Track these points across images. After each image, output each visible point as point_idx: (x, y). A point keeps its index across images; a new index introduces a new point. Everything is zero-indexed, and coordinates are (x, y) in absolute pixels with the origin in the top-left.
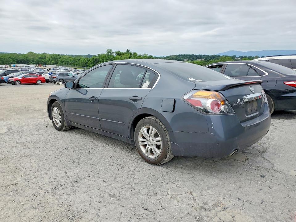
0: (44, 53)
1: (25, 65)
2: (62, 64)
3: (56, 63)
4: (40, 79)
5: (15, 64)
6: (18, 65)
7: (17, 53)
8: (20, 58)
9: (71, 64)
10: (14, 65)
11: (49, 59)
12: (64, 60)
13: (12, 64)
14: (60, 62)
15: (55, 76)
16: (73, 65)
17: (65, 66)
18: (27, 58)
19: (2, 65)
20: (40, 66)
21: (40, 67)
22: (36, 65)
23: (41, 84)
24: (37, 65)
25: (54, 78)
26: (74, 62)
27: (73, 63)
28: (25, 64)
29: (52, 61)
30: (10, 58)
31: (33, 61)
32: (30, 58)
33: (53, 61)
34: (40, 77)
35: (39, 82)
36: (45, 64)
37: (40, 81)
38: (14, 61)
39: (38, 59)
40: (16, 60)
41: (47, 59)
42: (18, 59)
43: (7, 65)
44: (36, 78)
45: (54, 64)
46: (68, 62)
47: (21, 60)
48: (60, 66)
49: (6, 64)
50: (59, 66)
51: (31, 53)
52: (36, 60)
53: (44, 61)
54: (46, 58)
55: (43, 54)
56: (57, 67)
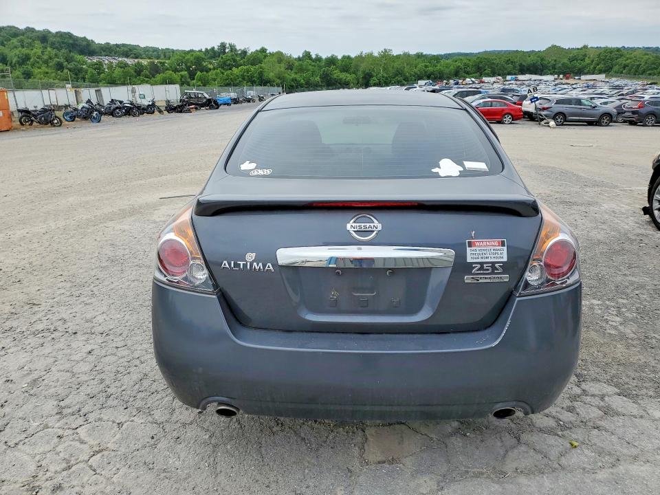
0: (585, 47)
1: (534, 77)
2: (622, 73)
3: (607, 71)
4: (512, 113)
5: (515, 74)
6: (521, 77)
7: (525, 51)
8: (529, 60)
9: (644, 72)
10: (514, 76)
11: (593, 61)
12: (629, 61)
13: (509, 74)
14: (616, 68)
15: (546, 106)
16: (650, 74)
17: (627, 78)
18: (542, 60)
19: (490, 76)
20: (567, 78)
21: (564, 81)
22: (559, 76)
23: (511, 123)
24: (561, 76)
25: (544, 109)
26: (653, 66)
27: (652, 69)
28: (536, 74)
29: (598, 65)
30: (508, 62)
31: (554, 67)
32: (550, 60)
33: (601, 66)
34: (513, 108)
35: (508, 119)
36: (580, 72)
37: (510, 116)
38: (515, 67)
39: (566, 61)
40: (521, 65)
41: (587, 61)
42: (524, 63)
43: (500, 77)
44: (503, 110)
45: (600, 72)
46: (639, 66)
47: (529, 66)
48: (616, 77)
49: (499, 75)
50: (612, 76)
51: (554, 49)
52: (560, 65)
53: (578, 64)
54: (587, 58)
55: (581, 49)
56: (607, 80)
